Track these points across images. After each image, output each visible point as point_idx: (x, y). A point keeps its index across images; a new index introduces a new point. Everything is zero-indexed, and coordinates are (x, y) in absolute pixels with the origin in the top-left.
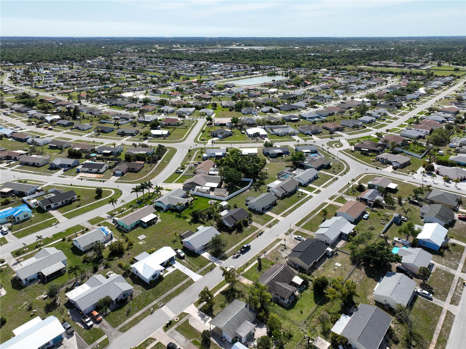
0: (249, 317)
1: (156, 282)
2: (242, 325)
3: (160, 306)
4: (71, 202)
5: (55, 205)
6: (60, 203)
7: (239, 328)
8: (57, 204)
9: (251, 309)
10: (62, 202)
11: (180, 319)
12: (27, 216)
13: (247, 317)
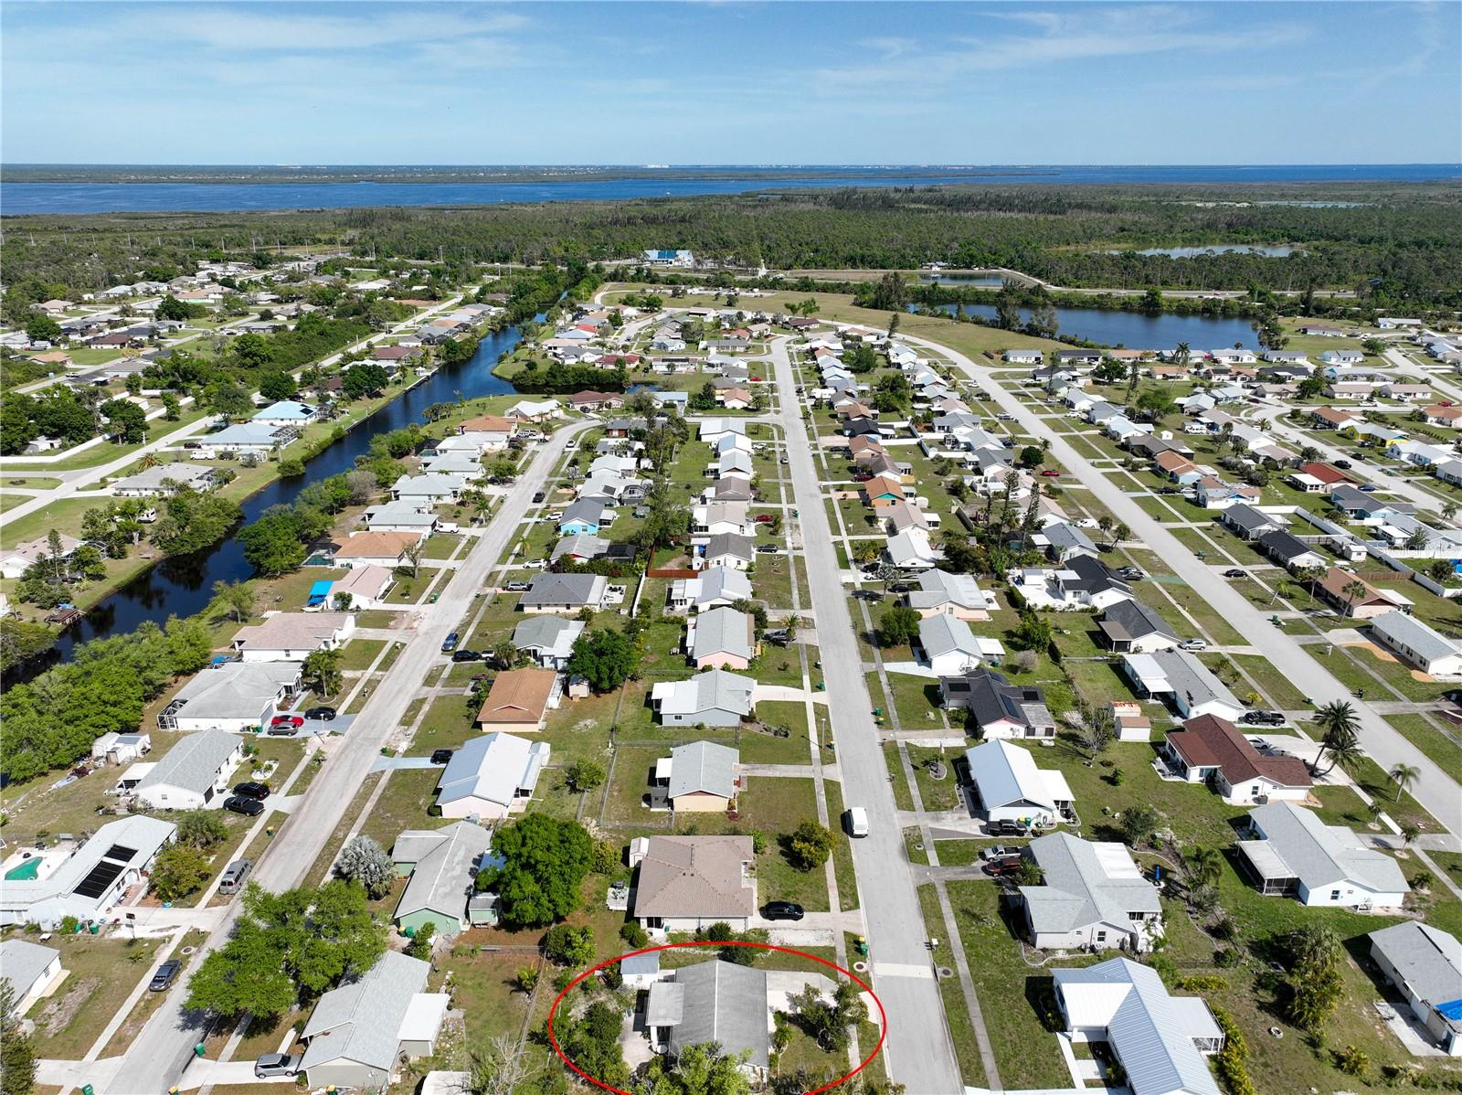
1: (1046, 1006)
2: (680, 1006)
3: (939, 970)
7: (682, 994)
11: (853, 973)
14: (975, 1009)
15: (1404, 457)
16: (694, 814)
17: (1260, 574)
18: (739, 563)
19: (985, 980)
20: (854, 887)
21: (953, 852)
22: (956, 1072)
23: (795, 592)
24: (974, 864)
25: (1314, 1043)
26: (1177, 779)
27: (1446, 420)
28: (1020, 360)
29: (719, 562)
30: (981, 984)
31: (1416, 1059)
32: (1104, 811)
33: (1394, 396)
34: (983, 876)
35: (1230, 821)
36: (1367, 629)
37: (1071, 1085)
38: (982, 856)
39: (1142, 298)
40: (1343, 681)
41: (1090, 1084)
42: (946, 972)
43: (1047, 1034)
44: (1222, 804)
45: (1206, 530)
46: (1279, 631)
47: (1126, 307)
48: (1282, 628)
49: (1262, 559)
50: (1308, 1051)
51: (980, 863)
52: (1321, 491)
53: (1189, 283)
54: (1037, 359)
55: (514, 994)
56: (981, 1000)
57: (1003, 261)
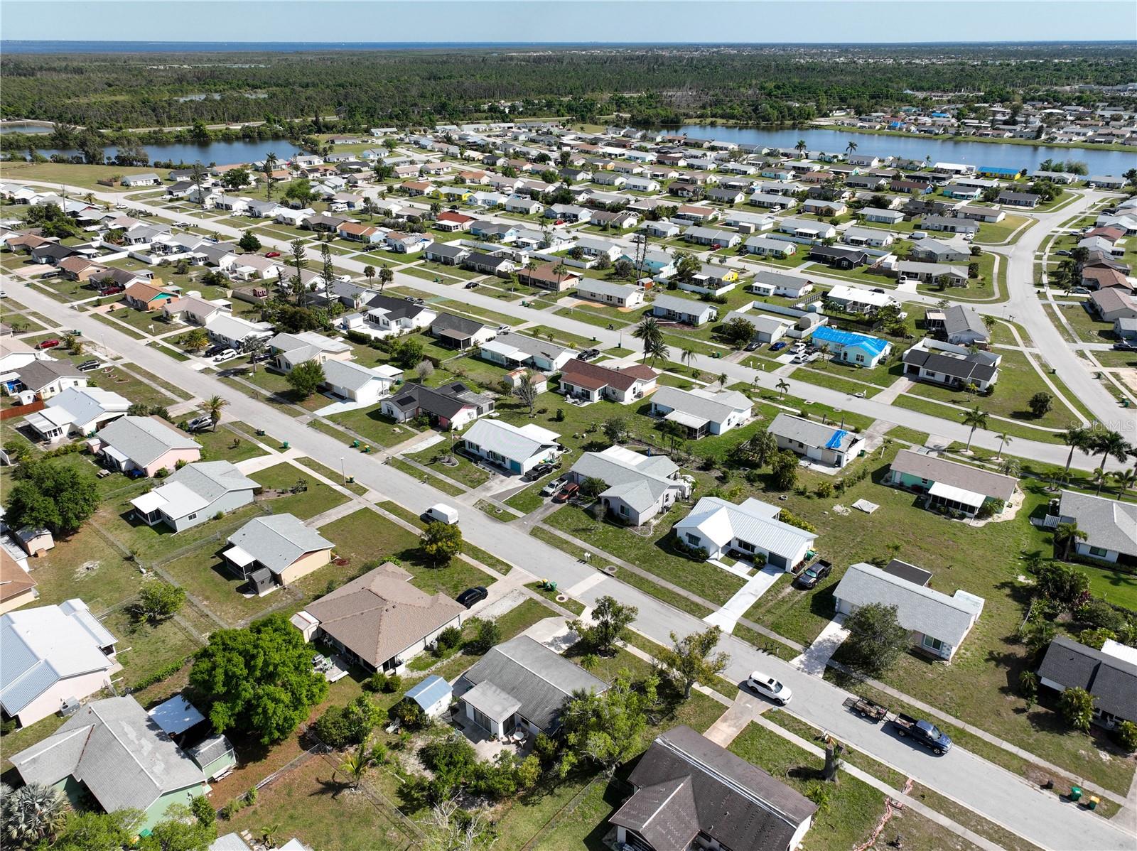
0: (534, 711)
1: (684, 551)
2: (504, 695)
3: (606, 570)
4: (960, 387)
5: (928, 374)
6: (940, 377)
7: (494, 688)
8: (933, 375)
9: (560, 712)
10: (947, 378)
11: (562, 605)
12: (862, 360)
13: (531, 706)
14: (652, 577)
15: (480, 203)
16: (306, 578)
17: (484, 282)
18: (76, 383)
19: (637, 559)
20: (492, 557)
21: (525, 502)
22: (688, 616)
23: (163, 390)
24: (545, 502)
25: (802, 493)
26: (586, 404)
27: (476, 180)
28: (140, 183)
29: (52, 389)
30: (637, 562)
31: (835, 476)
32: (575, 437)
33: (433, 172)
34: (558, 506)
35: (638, 412)
36: (574, 294)
37: (745, 581)
38: (546, 494)
39: (190, 131)
40: (595, 324)
41: (752, 574)
42: (613, 569)
43: (702, 565)
44: (624, 406)
45: (422, 265)
46: (532, 310)
47: (180, 140)
48: (533, 307)
49: (475, 274)
50: (802, 498)
51: (547, 500)
52: (460, 229)
53: (213, 119)
54: (155, 181)
55: (337, 797)
56: (649, 571)
57: (24, 113)
